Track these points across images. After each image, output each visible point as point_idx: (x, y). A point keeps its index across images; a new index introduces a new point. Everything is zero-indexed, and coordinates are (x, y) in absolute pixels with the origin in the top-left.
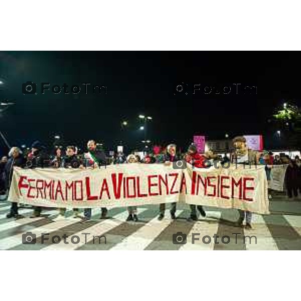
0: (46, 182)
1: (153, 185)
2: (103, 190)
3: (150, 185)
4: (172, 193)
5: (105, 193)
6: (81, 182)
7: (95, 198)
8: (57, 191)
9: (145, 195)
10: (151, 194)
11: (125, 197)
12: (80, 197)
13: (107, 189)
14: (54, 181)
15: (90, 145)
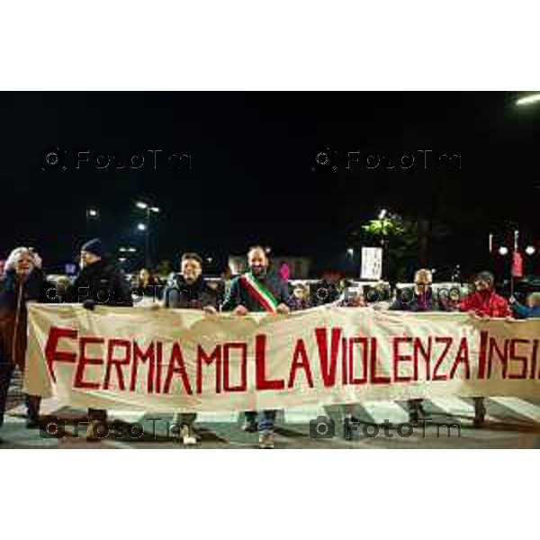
0: (135, 344)
1: (402, 358)
2: (295, 365)
3: (398, 358)
4: (436, 378)
5: (301, 372)
6: (244, 346)
7: (278, 385)
8: (172, 370)
9: (386, 381)
10: (397, 379)
11: (345, 382)
12: (239, 384)
13: (306, 365)
14: (160, 345)
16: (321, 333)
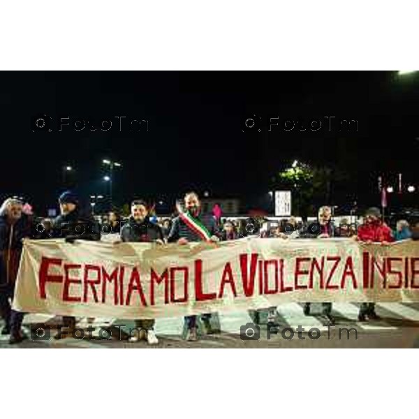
0: (104, 270)
1: (301, 273)
2: (224, 281)
3: (298, 273)
4: (328, 287)
6: (186, 269)
7: (212, 296)
8: (131, 287)
9: (290, 289)
10: (297, 287)
11: (261, 293)
12: (182, 296)
13: (231, 281)
14: (122, 269)
15: (189, 203)
16: (243, 258)
